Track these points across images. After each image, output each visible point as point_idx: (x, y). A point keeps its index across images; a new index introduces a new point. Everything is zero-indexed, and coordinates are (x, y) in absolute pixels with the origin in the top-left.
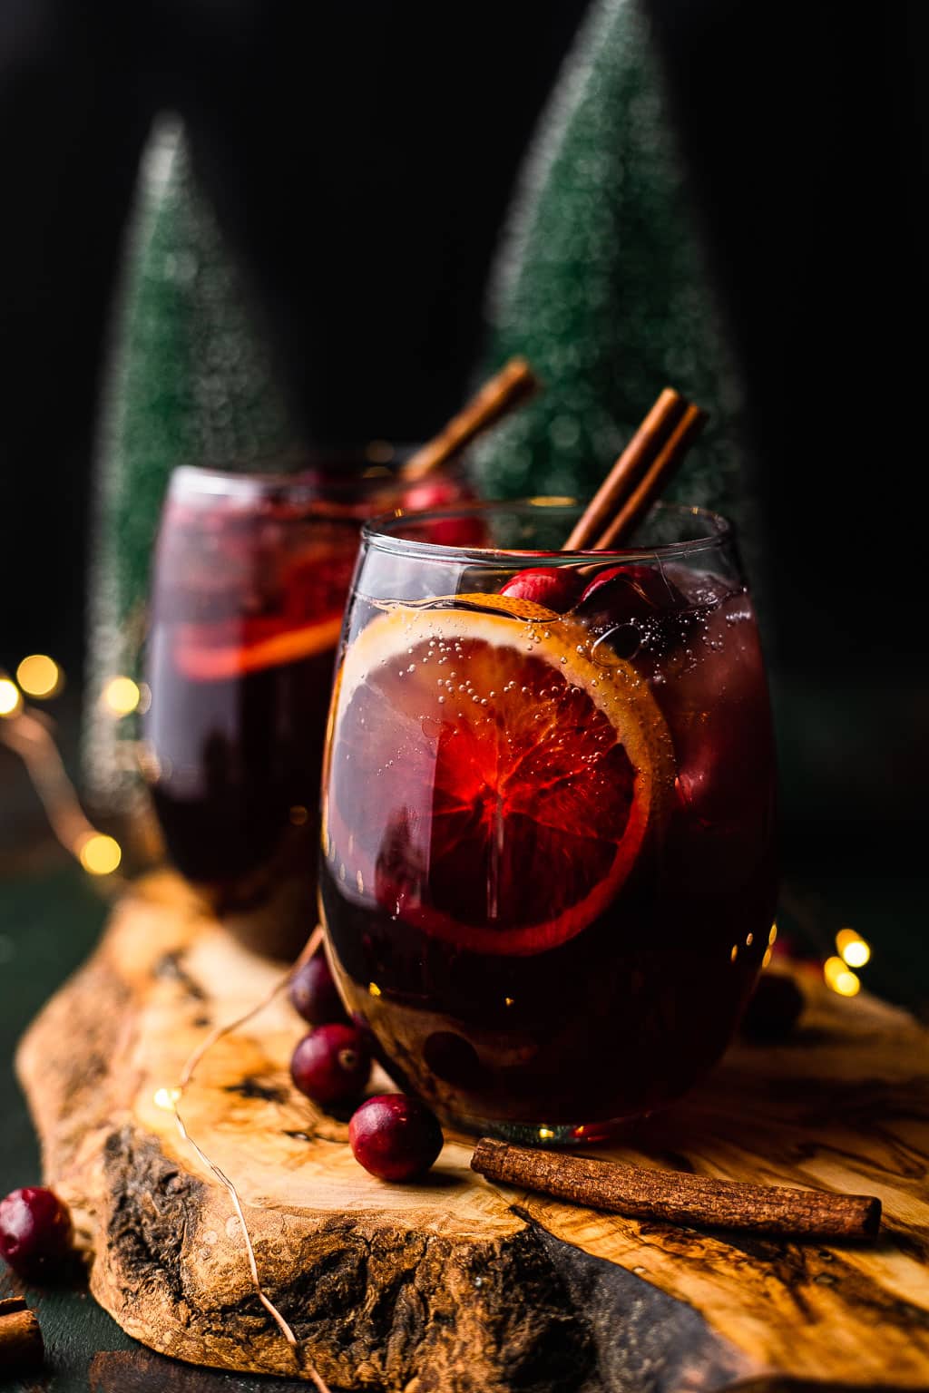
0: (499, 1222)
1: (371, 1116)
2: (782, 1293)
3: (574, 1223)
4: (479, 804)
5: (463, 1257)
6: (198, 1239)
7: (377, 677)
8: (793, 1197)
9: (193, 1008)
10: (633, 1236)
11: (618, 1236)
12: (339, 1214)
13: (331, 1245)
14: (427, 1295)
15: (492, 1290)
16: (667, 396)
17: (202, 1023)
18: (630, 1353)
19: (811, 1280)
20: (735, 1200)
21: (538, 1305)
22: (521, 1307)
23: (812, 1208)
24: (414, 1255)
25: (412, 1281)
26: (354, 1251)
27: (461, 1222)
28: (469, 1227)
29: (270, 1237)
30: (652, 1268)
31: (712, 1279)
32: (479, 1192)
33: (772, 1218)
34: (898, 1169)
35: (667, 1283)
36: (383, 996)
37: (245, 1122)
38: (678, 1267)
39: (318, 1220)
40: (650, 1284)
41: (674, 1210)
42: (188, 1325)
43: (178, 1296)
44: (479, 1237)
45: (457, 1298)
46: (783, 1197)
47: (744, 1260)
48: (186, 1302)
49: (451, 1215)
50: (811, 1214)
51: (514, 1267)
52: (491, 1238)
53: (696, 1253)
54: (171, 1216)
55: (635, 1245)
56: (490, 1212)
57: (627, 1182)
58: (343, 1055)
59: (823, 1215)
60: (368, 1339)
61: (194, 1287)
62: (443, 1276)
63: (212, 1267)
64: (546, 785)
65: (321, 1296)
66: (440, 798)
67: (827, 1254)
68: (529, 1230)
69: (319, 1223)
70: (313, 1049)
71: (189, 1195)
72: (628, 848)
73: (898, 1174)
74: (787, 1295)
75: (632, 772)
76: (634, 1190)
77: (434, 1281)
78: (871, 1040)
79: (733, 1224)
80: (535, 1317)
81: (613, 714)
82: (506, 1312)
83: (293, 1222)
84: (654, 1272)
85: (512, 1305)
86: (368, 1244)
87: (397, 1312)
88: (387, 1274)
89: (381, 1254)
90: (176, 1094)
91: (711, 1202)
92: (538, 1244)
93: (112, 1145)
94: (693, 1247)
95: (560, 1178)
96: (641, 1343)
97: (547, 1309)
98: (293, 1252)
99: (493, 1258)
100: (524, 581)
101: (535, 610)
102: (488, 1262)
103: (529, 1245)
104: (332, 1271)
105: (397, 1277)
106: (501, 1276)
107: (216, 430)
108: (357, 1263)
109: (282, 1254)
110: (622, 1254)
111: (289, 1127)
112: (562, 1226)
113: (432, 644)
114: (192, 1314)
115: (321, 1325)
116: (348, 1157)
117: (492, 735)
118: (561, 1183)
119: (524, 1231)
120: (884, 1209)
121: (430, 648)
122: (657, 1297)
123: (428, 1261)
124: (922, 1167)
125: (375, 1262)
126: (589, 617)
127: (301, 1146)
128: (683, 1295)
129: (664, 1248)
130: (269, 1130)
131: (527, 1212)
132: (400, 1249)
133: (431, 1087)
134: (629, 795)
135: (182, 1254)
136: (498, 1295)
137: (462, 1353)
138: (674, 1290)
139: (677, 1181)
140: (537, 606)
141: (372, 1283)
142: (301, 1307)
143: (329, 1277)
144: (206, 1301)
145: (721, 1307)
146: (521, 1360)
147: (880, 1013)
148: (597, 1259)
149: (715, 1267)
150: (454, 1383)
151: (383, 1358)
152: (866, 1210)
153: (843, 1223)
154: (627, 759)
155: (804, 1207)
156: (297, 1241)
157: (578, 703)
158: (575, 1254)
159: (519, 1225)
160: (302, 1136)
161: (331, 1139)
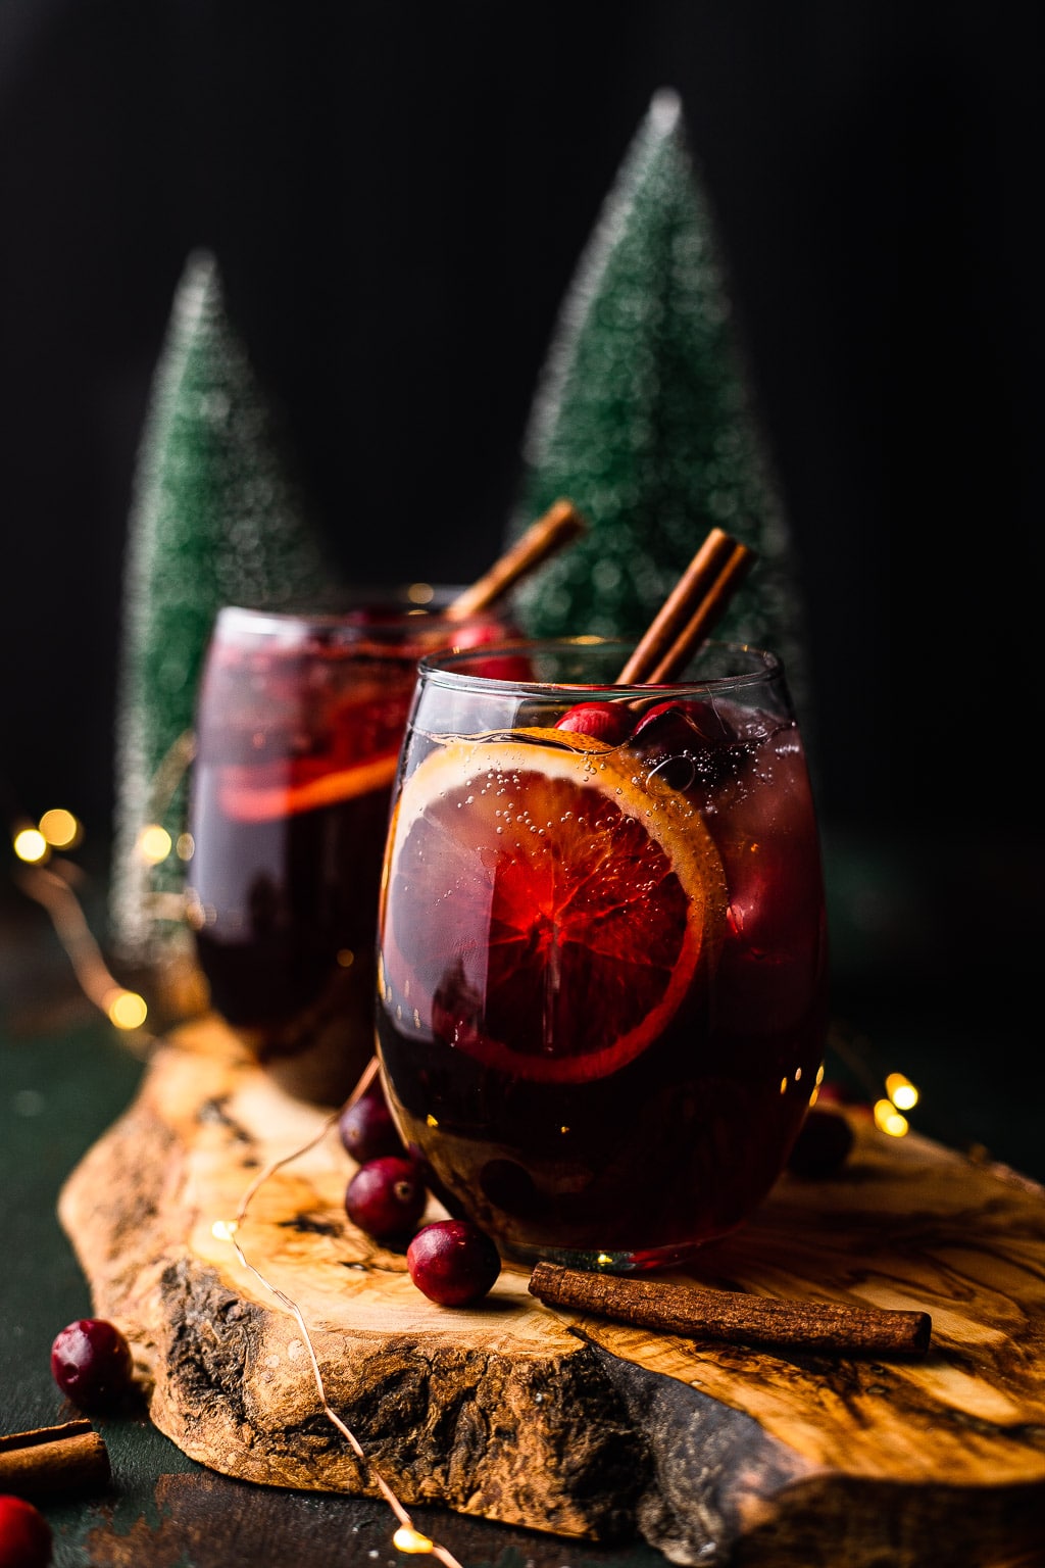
0: (558, 1342)
1: (429, 1243)
2: (836, 1403)
3: (631, 1343)
4: (535, 933)
5: (524, 1374)
6: (260, 1362)
7: (434, 810)
9: (240, 1150)
10: (689, 1353)
11: (674, 1353)
12: (400, 1336)
13: (393, 1366)
14: (488, 1412)
15: (552, 1405)
16: (716, 536)
17: (251, 1164)
18: (688, 1463)
19: (863, 1391)
20: (789, 1317)
21: (597, 1420)
22: (581, 1421)
23: (863, 1323)
24: (475, 1373)
25: (473, 1399)
26: (416, 1370)
27: (521, 1342)
28: (528, 1346)
29: (332, 1360)
30: (708, 1381)
31: (768, 1390)
32: (539, 1315)
33: (825, 1334)
34: (949, 1293)
35: (723, 1394)
36: (439, 1128)
37: (301, 1254)
38: (734, 1380)
39: (379, 1341)
40: (707, 1395)
41: (728, 1328)
42: (252, 1446)
43: (241, 1419)
44: (539, 1355)
45: (518, 1413)
46: (835, 1314)
47: (798, 1373)
48: (250, 1424)
49: (510, 1336)
50: (863, 1328)
51: (574, 1383)
52: (550, 1356)
53: (751, 1368)
54: (232, 1342)
55: (691, 1362)
56: (548, 1333)
57: (682, 1302)
58: (399, 1187)
59: (874, 1330)
60: (430, 1456)
61: (257, 1409)
62: (504, 1393)
63: (275, 1389)
64: (601, 914)
65: (384, 1415)
66: (498, 927)
67: (879, 1368)
68: (587, 1349)
69: (381, 1343)
70: (368, 1181)
71: (250, 1321)
72: (682, 975)
73: (948, 1297)
74: (841, 1404)
75: (685, 900)
76: (689, 1309)
77: (495, 1398)
78: (920, 1176)
79: (787, 1340)
80: (595, 1431)
81: (667, 843)
82: (566, 1426)
83: (354, 1344)
84: (710, 1385)
85: (572, 1420)
86: (430, 1364)
87: (459, 1429)
88: (448, 1392)
89: (442, 1373)
90: (233, 1226)
91: (765, 1320)
92: (596, 1362)
93: (169, 1278)
94: (748, 1363)
95: (617, 1298)
96: (699, 1452)
97: (606, 1423)
98: (355, 1372)
99: (552, 1374)
100: (579, 715)
101: (591, 744)
102: (548, 1378)
103: (587, 1363)
104: (394, 1391)
105: (458, 1394)
106: (560, 1392)
107: (249, 573)
108: (418, 1382)
109: (345, 1375)
110: (678, 1369)
111: (345, 1258)
112: (619, 1345)
113: (490, 776)
114: (256, 1435)
115: (384, 1443)
116: (406, 1285)
117: (548, 866)
118: (618, 1304)
119: (583, 1349)
120: (935, 1327)
121: (488, 780)
122: (714, 1407)
123: (489, 1378)
124: (971, 1291)
125: (436, 1381)
126: (644, 749)
127: (358, 1275)
128: (739, 1404)
129: (721, 1364)
130: (326, 1261)
131: (585, 1333)
132: (461, 1367)
133: (488, 1217)
134: (682, 922)
135: (244, 1378)
136: (558, 1410)
137: (524, 1467)
138: (732, 1401)
139: (731, 1301)
140: (592, 739)
141: (434, 1401)
142: (364, 1426)
143: (392, 1395)
144: (269, 1422)
145: (776, 1415)
146: (582, 1471)
147: (929, 1152)
148: (655, 1373)
149: (770, 1380)
150: (516, 1496)
151: (446, 1473)
152: (916, 1324)
153: (894, 1336)
154: (680, 888)
155: (856, 1323)
156: (359, 1362)
157: (633, 833)
158: (632, 1370)
159: (578, 1344)
160: (359, 1266)
161: (388, 1269)
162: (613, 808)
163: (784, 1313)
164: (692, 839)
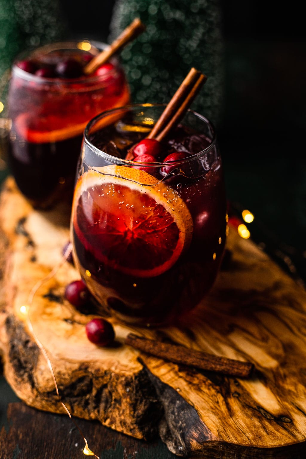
0: (134, 366)
2: (223, 402)
3: (157, 366)
4: (126, 233)
5: (123, 381)
6: (39, 367)
8: (227, 362)
9: (30, 251)
10: (176, 373)
11: (171, 373)
12: (83, 362)
13: (81, 374)
14: (112, 392)
15: (132, 392)
16: (193, 71)
17: (33, 259)
18: (175, 417)
19: (231, 395)
20: (209, 362)
21: (146, 397)
22: (141, 398)
23: (232, 368)
24: (107, 379)
25: (107, 388)
26: (88, 376)
27: (122, 365)
28: (124, 368)
29: (61, 370)
31: (201, 394)
33: (220, 370)
34: (260, 337)
35: (187, 397)
37: (50, 314)
38: (190, 388)
40: (181, 396)
41: (189, 364)
42: (37, 396)
43: (33, 386)
44: (128, 373)
45: (121, 394)
46: (224, 363)
47: (211, 385)
48: (36, 389)
49: (119, 362)
50: (232, 370)
51: (139, 385)
52: (131, 374)
53: (196, 382)
54: (30, 356)
55: (176, 378)
56: (131, 361)
57: (174, 353)
58: (82, 294)
59: (236, 370)
60: (94, 405)
61: (38, 384)
62: (117, 387)
63: (44, 378)
64: (149, 231)
65: (78, 390)
67: (237, 382)
68: (144, 369)
69: (76, 366)
71: (35, 350)
72: (177, 252)
73: (260, 340)
75: (179, 231)
76: (176, 356)
77: (114, 388)
79: (208, 370)
80: (146, 402)
81: (172, 213)
82: (136, 400)
83: (68, 365)
84: (183, 391)
85: (138, 398)
86: (93, 374)
87: (102, 397)
88: (99, 385)
89: (97, 378)
91: (201, 362)
92: (146, 375)
93: (8, 322)
94: (195, 378)
95: (153, 350)
96: (179, 415)
97: (149, 398)
98: (69, 375)
99: (132, 382)
103: (143, 375)
104: (81, 383)
105: (102, 386)
106: (135, 388)
108: (89, 381)
109: (66, 376)
110: (173, 382)
111: (65, 317)
112: (154, 368)
114: (38, 393)
115: (79, 398)
118: (153, 352)
119: (142, 370)
122: (184, 401)
123: (112, 381)
124: (267, 336)
125: (95, 381)
127: (69, 326)
129: (186, 379)
130: (58, 318)
131: (143, 361)
134: (177, 237)
135: (34, 371)
136: (134, 394)
137: (123, 413)
141: (95, 387)
142: (73, 392)
144: (42, 389)
146: (141, 417)
148: (165, 384)
149: (202, 388)
150: (121, 422)
151: (99, 412)
152: (249, 370)
153: (242, 374)
154: (177, 227)
155: (230, 367)
156: (70, 372)
157: (161, 208)
158: (158, 381)
159: (140, 367)
160: (70, 321)
161: (79, 323)
163: (207, 361)
164: (181, 212)
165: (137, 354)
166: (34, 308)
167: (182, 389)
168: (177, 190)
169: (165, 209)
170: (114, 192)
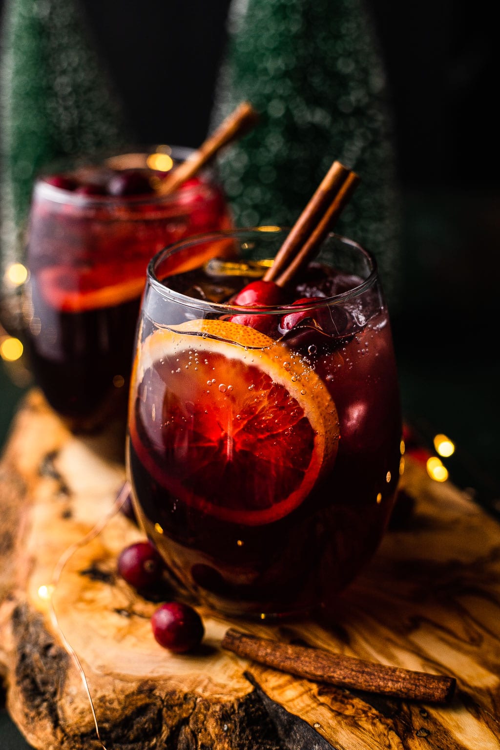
0: (237, 686)
2: (397, 744)
3: (280, 686)
4: (222, 443)
5: (217, 712)
6: (66, 690)
8: (406, 677)
9: (62, 502)
10: (314, 697)
11: (305, 697)
12: (146, 679)
13: (142, 700)
14: (196, 733)
15: (234, 732)
16: (336, 167)
17: (67, 515)
19: (414, 734)
20: (372, 677)
21: (260, 741)
22: (250, 743)
23: (416, 685)
24: (189, 709)
25: (188, 724)
26: (155, 704)
27: (216, 685)
28: (220, 690)
29: (107, 693)
31: (358, 733)
32: (227, 660)
33: (394, 690)
35: (332, 737)
37: (91, 602)
38: (339, 723)
39: (134, 684)
40: (322, 736)
41: (337, 681)
42: (62, 743)
43: (56, 724)
44: (226, 698)
45: (213, 736)
46: (400, 677)
47: (377, 717)
48: (61, 728)
49: (210, 680)
50: (416, 689)
51: (246, 718)
52: (232, 699)
53: (350, 711)
54: (51, 672)
55: (314, 705)
56: (232, 678)
57: (310, 663)
58: (147, 564)
59: (422, 690)
61: (65, 720)
62: (205, 722)
63: (75, 709)
64: (261, 437)
65: (137, 730)
67: (425, 711)
68: (255, 691)
69: (133, 686)
70: (130, 559)
71: (61, 660)
72: (312, 475)
73: (465, 641)
74: (401, 746)
75: (313, 433)
76: (314, 667)
77: (200, 726)
79: (371, 692)
81: (301, 401)
82: (241, 746)
83: (119, 685)
84: (325, 728)
85: (245, 742)
86: (163, 701)
87: (180, 741)
88: (174, 719)
89: (170, 707)
91: (358, 677)
92: (259, 701)
93: (16, 615)
94: (348, 706)
95: (272, 658)
97: (264, 742)
98: (120, 703)
99: (234, 713)
102: (231, 715)
103: (254, 702)
104: (143, 716)
105: (179, 721)
106: (238, 725)
108: (156, 712)
109: (114, 704)
110: (307, 712)
111: (117, 606)
112: (274, 689)
114: (64, 737)
115: (139, 745)
117: (228, 406)
118: (273, 660)
119: (252, 692)
122: (326, 745)
123: (197, 713)
124: (480, 636)
125: (167, 712)
127: (122, 621)
129: (332, 707)
130: (106, 608)
131: (254, 677)
134: (311, 445)
135: (58, 697)
136: (237, 735)
138: (337, 742)
140: (255, 331)
141: (166, 723)
142: (126, 734)
143: (141, 719)
144: (72, 730)
148: (293, 716)
149: (360, 723)
152: (447, 689)
153: (434, 696)
154: (310, 426)
155: (412, 684)
156: (122, 697)
157: (280, 391)
158: (280, 711)
159: (249, 688)
160: (125, 613)
161: (142, 616)
162: (268, 378)
163: (369, 674)
164: (317, 397)
165: (244, 666)
166: (63, 591)
167: (323, 724)
168: (309, 358)
169: (288, 393)
170: (197, 362)
